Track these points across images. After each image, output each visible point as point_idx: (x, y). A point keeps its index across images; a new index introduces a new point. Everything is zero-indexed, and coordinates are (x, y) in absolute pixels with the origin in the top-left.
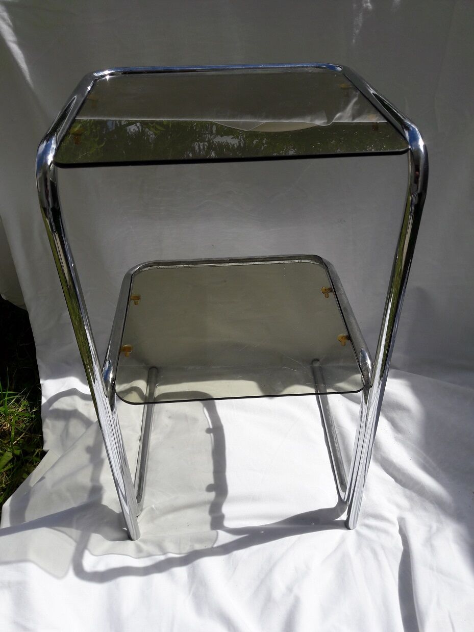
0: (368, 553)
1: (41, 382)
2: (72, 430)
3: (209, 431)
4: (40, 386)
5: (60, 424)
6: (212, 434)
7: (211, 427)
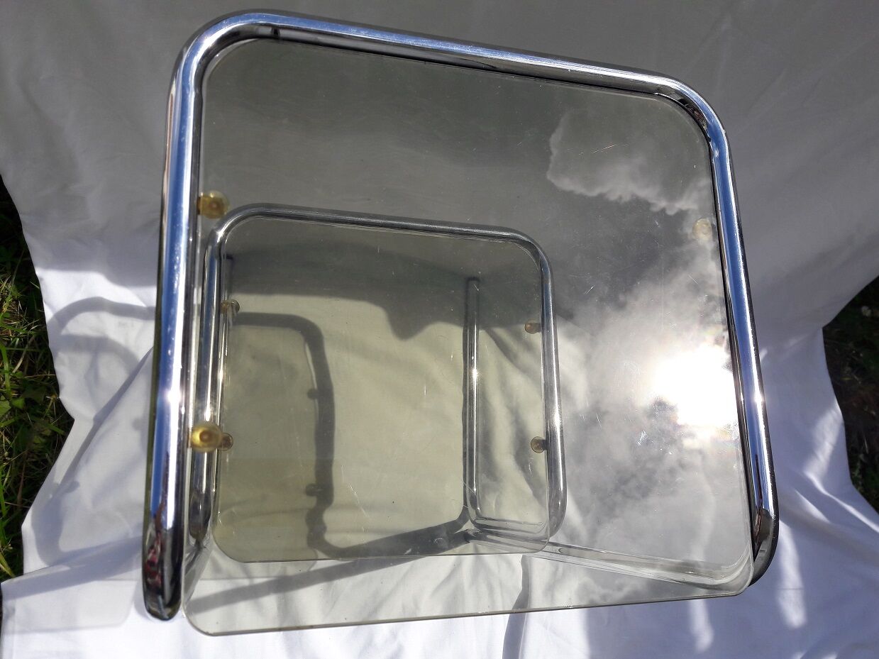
0: (484, 588)
1: (39, 272)
2: (103, 372)
3: (311, 394)
4: (37, 281)
5: (83, 359)
6: (316, 401)
7: (316, 386)
